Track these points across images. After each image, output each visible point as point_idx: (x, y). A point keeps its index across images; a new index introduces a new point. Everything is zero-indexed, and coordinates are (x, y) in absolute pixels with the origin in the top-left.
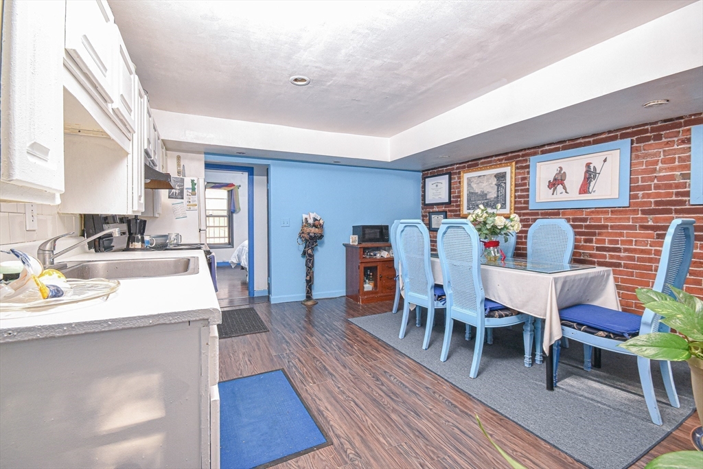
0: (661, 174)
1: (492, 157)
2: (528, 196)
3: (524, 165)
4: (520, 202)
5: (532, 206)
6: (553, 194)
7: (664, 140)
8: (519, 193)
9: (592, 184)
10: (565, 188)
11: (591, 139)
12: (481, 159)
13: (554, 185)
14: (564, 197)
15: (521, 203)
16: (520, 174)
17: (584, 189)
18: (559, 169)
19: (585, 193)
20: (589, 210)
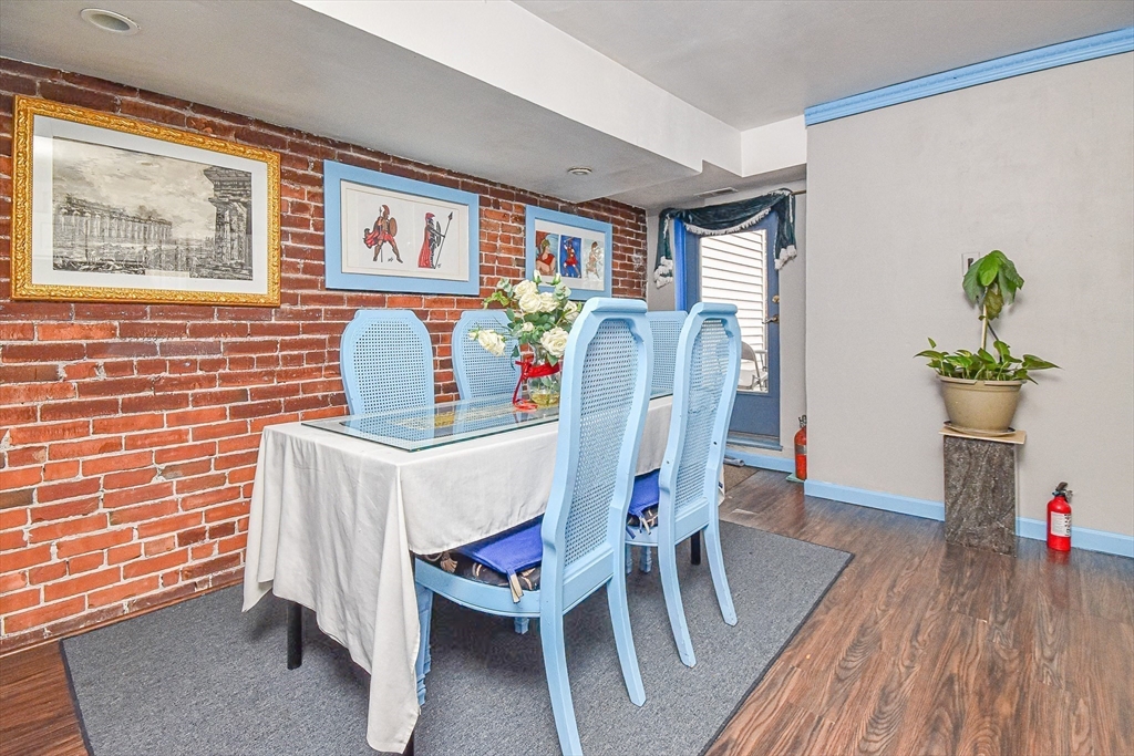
0: (502, 255)
1: (184, 104)
2: (321, 255)
3: (300, 172)
4: (294, 268)
5: (332, 280)
6: (375, 259)
7: (501, 210)
8: (290, 243)
9: (436, 251)
10: (395, 250)
11: (428, 173)
12: (131, 90)
13: (376, 240)
14: (393, 268)
15: (297, 270)
16: (291, 192)
17: (426, 260)
18: (383, 210)
19: (428, 266)
20: (429, 297)
